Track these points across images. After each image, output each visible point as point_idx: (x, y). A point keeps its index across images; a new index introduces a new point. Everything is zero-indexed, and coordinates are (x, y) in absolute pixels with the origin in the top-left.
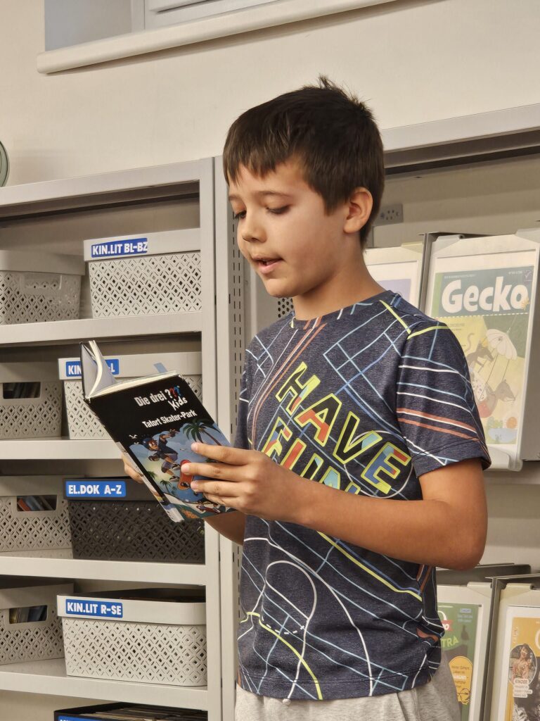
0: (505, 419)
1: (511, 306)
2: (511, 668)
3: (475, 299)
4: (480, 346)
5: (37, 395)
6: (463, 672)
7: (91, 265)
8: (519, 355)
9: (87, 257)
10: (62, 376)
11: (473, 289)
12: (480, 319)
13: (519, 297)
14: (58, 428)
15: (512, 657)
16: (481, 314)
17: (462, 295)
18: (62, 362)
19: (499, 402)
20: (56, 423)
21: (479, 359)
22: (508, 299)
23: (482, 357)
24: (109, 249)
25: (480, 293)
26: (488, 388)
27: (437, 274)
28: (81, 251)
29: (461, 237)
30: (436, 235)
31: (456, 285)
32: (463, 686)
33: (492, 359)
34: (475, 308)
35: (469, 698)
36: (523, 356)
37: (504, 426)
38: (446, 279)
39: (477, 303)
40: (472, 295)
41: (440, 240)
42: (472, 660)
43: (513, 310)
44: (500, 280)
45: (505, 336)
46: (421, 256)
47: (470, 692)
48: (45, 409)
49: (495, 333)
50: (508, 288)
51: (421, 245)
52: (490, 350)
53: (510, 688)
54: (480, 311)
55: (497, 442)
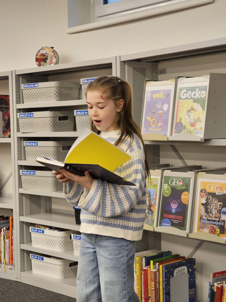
0: (199, 127)
1: (200, 96)
2: (200, 195)
3: (190, 95)
4: (192, 108)
5: (67, 120)
6: (187, 196)
7: (82, 86)
8: (203, 110)
9: (81, 83)
10: (75, 115)
11: (190, 92)
12: (192, 100)
13: (203, 94)
14: (73, 128)
15: (201, 192)
16: (192, 99)
17: (186, 94)
18: (75, 111)
19: (197, 123)
20: (72, 127)
21: (191, 111)
22: (200, 95)
23: (192, 110)
24: (87, 81)
25: (192, 93)
26: (194, 119)
27: (179, 88)
28: (80, 81)
29: (186, 78)
30: (179, 77)
31: (185, 91)
32: (186, 199)
33: (195, 111)
34: (190, 97)
35: (188, 203)
36: (204, 110)
37: (199, 130)
38: (181, 89)
39: (191, 96)
40: (189, 94)
41: (180, 78)
42: (189, 192)
43: (201, 98)
44: (197, 90)
45: (199, 105)
46: (175, 83)
47: (189, 201)
48: (70, 123)
49: (196, 104)
50: (200, 92)
51: (174, 80)
52: (195, 109)
53: (200, 201)
54: (192, 98)
55: (197, 134)
